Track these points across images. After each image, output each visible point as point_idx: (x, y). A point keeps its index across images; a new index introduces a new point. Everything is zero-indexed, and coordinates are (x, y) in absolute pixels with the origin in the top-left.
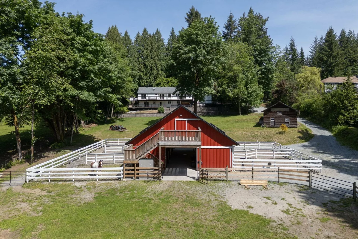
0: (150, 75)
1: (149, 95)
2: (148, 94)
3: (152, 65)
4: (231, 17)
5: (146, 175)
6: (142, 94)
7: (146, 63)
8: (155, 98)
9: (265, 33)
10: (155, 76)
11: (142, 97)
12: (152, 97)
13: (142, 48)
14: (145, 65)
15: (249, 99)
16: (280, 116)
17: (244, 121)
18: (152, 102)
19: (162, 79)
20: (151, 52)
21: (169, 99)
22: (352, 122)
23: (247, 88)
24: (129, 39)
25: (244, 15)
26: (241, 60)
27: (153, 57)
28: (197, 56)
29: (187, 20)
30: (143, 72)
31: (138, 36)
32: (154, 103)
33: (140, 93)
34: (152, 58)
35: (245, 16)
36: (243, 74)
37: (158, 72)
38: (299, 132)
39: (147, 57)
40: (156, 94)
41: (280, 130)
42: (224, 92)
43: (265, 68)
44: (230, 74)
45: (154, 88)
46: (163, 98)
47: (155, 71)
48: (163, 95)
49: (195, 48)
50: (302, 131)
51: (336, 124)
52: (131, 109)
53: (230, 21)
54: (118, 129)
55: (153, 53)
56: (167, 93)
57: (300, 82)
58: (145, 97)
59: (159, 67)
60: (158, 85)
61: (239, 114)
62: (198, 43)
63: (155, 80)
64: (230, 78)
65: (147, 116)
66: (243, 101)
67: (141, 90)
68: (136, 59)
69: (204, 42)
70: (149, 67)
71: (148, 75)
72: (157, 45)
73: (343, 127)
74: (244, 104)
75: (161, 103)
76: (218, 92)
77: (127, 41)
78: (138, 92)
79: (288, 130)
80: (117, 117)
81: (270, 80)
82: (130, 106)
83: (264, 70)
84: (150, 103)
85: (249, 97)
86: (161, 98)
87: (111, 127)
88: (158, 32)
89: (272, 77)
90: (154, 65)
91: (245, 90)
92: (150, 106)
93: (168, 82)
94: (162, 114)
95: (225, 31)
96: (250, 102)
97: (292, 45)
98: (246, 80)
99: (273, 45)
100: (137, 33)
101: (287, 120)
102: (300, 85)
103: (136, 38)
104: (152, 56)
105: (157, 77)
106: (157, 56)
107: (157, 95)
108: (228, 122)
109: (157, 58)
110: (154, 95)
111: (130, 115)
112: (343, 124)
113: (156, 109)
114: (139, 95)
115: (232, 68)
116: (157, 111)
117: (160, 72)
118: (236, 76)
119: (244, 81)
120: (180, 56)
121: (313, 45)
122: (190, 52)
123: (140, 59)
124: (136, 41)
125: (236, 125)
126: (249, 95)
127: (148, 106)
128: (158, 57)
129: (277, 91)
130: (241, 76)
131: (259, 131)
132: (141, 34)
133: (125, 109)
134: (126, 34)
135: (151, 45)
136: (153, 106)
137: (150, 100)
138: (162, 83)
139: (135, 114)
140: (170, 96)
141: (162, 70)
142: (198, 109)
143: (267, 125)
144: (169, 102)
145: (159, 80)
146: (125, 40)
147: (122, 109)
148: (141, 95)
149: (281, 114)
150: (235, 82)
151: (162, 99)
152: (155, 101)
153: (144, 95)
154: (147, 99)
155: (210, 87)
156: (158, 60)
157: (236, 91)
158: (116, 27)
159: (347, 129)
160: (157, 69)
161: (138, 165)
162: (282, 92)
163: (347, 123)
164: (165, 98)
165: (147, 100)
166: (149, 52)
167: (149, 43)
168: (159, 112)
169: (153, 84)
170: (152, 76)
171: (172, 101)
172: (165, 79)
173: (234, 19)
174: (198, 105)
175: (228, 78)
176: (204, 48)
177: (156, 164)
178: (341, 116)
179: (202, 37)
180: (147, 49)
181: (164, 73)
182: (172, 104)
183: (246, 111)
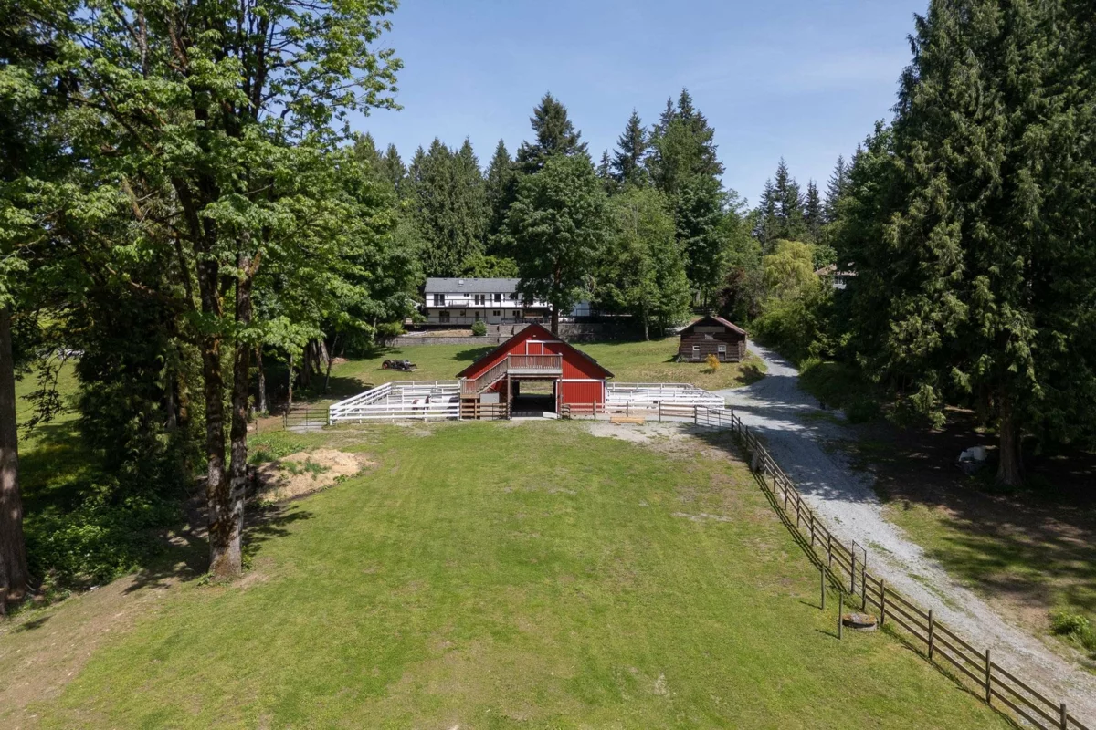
0: (449, 250)
1: (450, 297)
2: (449, 293)
3: (453, 225)
4: (635, 121)
5: (491, 413)
6: (436, 295)
7: (440, 221)
8: (465, 303)
9: (712, 156)
10: (460, 252)
11: (436, 301)
12: (459, 300)
13: (429, 184)
14: (436, 225)
15: (665, 308)
16: (709, 341)
17: (651, 352)
18: (459, 312)
19: (476, 257)
20: (450, 194)
21: (496, 304)
22: (831, 352)
23: (660, 285)
24: (398, 164)
25: (670, 104)
26: (650, 226)
27: (456, 206)
28: (557, 231)
29: (536, 125)
30: (432, 240)
31: (420, 155)
32: (463, 314)
33: (430, 293)
34: (452, 209)
35: (672, 108)
36: (653, 255)
37: (468, 241)
38: (741, 370)
39: (442, 206)
40: (466, 294)
41: (708, 366)
42: (609, 294)
43: (705, 240)
44: (624, 257)
45: (461, 281)
46: (483, 303)
47: (461, 240)
48: (483, 298)
49: (553, 215)
50: (747, 368)
51: (806, 355)
52: (409, 328)
53: (633, 131)
54: (399, 366)
55: (457, 198)
56: (491, 293)
57: (770, 272)
58: (443, 300)
59: (470, 230)
60: (467, 272)
61: (644, 340)
62: (559, 205)
63: (460, 261)
64: (625, 266)
65: (448, 343)
66: (652, 313)
67: (434, 284)
68: (417, 211)
69: (569, 204)
70: (446, 231)
71: (445, 249)
72: (464, 178)
73: (817, 361)
74: (654, 318)
75: (477, 314)
76: (598, 295)
77: (395, 168)
78: (427, 290)
79: (720, 367)
80: (384, 346)
81: (715, 267)
82: (409, 321)
83: (702, 244)
84: (452, 313)
85: (667, 305)
86: (477, 303)
87: (385, 363)
88: (467, 148)
89: (721, 258)
90: (458, 226)
91: (656, 291)
92: (453, 321)
93: (492, 266)
94: (481, 339)
95: (622, 151)
96: (667, 314)
97: (782, 177)
98: (658, 267)
99: (723, 190)
100: (416, 148)
101: (721, 349)
102: (772, 279)
103: (415, 161)
104: (452, 204)
105: (465, 253)
106: (466, 203)
107: (470, 297)
108: (619, 353)
109: (464, 210)
110: (462, 297)
111: (412, 341)
112: (816, 355)
113: (467, 327)
114: (428, 297)
115: (629, 244)
116: (468, 332)
117: (473, 242)
118: (637, 261)
119: (653, 272)
120: (525, 228)
121: (834, 176)
122: (543, 221)
123: (424, 210)
124: (415, 167)
125: (632, 359)
126: (664, 300)
127: (448, 321)
128: (468, 208)
129: (726, 291)
130: (647, 261)
131: (671, 369)
132: (426, 152)
133: (398, 326)
134: (393, 153)
135: (452, 179)
136: (461, 321)
137: (453, 308)
138: (477, 269)
139: (423, 339)
140: (498, 298)
141: (476, 237)
142: (560, 328)
143: (687, 359)
144: (497, 311)
145: (469, 261)
146: (391, 166)
147: (389, 326)
148: (432, 297)
149: (711, 338)
150: (635, 274)
151: (480, 305)
152: (463, 310)
153: (439, 297)
154: (447, 305)
155: (584, 287)
156: (467, 215)
157: (636, 291)
158: (368, 135)
159: (821, 363)
160: (465, 235)
161: (479, 401)
162: (735, 292)
163: (823, 354)
164: (487, 304)
165: (446, 308)
166: (447, 196)
167: (447, 175)
168: (476, 334)
169: (456, 270)
170: (453, 251)
171: (502, 311)
172: (483, 258)
173: (640, 126)
174: (560, 319)
175: (620, 265)
176: (570, 214)
177: (503, 399)
178: (815, 342)
179: (566, 195)
180: (441, 187)
181: (481, 245)
182: (502, 315)
183: (659, 333)
